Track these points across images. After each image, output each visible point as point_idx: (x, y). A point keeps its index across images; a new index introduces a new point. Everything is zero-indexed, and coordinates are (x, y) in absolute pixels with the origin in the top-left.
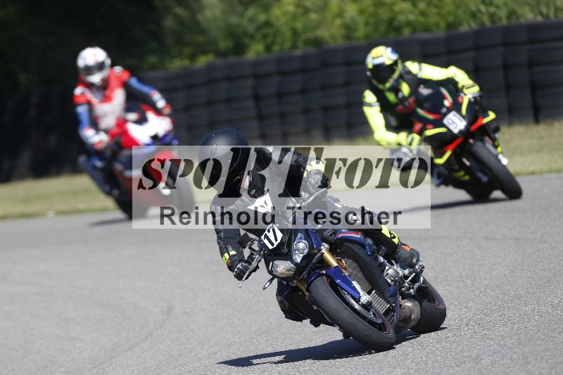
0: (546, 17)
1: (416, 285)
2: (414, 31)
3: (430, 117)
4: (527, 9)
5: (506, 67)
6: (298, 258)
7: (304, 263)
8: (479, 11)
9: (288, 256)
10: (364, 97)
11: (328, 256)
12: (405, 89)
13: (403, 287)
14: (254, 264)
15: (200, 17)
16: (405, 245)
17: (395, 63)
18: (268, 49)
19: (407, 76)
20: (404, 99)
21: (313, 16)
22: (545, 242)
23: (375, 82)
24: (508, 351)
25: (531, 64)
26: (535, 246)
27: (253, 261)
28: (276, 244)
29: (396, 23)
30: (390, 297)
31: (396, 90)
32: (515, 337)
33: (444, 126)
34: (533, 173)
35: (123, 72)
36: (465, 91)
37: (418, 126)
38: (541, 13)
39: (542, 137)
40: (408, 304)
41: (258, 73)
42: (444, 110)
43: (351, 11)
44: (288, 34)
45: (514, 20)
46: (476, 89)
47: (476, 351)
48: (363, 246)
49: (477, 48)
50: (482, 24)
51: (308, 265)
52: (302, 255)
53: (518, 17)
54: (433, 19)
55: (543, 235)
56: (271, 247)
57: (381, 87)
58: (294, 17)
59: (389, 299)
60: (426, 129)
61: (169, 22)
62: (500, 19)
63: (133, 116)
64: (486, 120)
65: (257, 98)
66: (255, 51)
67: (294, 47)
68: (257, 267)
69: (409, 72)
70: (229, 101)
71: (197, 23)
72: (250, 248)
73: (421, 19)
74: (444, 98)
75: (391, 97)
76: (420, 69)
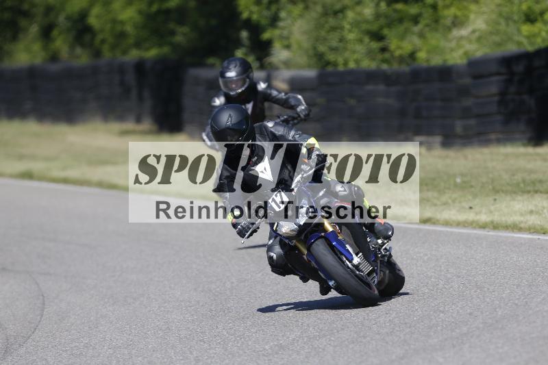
13: (380, 254)
51: (308, 227)
59: (372, 263)
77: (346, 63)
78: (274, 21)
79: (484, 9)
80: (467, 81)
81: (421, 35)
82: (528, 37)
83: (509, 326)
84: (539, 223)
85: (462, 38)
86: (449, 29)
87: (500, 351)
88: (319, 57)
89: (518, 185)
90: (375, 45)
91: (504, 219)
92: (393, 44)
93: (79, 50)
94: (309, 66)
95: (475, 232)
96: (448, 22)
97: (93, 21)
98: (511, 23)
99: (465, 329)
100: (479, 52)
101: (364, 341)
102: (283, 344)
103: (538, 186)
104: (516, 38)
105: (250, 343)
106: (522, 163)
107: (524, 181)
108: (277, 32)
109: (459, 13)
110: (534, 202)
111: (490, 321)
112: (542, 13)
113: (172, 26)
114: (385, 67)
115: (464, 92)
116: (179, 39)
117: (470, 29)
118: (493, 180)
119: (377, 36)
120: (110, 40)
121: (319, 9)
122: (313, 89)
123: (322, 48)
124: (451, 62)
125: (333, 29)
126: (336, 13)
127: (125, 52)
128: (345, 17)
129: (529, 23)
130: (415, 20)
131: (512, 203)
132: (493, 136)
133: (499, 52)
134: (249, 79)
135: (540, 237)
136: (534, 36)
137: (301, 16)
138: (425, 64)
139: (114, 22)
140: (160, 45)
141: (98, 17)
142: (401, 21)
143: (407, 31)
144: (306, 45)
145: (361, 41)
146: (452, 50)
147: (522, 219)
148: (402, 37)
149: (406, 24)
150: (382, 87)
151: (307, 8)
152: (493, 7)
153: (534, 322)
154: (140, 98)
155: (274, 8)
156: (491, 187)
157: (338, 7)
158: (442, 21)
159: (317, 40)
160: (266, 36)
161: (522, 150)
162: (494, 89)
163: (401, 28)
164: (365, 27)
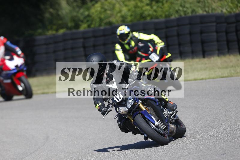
0: (208, 12)
1: (175, 118)
2: (152, 18)
3: (144, 55)
4: (199, 9)
5: (191, 34)
6: (129, 106)
7: (132, 108)
8: (179, 10)
9: (125, 106)
10: (116, 47)
11: (141, 106)
12: (133, 44)
13: (170, 119)
14: (110, 109)
15: (60, 13)
16: (170, 101)
17: (129, 33)
18: (89, 26)
19: (134, 38)
20: (132, 48)
21: (109, 12)
22: (208, 109)
23: (120, 41)
24: (192, 155)
25: (201, 32)
26: (203, 110)
27: (109, 107)
28: (120, 100)
29: (144, 15)
30: (166, 123)
31: (129, 44)
32: (195, 149)
33: (150, 59)
34: (202, 79)
35: (4, 39)
36: (158, 45)
37: (138, 59)
38: (206, 11)
39: (206, 64)
40: (172, 126)
41: (85, 36)
42: (150, 52)
43: (125, 10)
44: (98, 20)
45: (194, 14)
46: (163, 44)
47: (178, 155)
48: (155, 102)
49: (178, 26)
50: (181, 15)
51: (133, 109)
52: (131, 105)
53: (196, 12)
54: (159, 13)
55: (206, 105)
56: (118, 102)
57: (123, 42)
58: (101, 13)
59: (166, 124)
60: (142, 60)
61: (47, 15)
62: (188, 13)
63: (7, 57)
64: (167, 57)
65: (84, 47)
66: (83, 27)
67: (100, 25)
68: (111, 110)
69: (134, 37)
70: (72, 48)
71: (58, 15)
72: (108, 102)
73: (155, 13)
74: (150, 47)
75: (127, 47)
76: (139, 35)
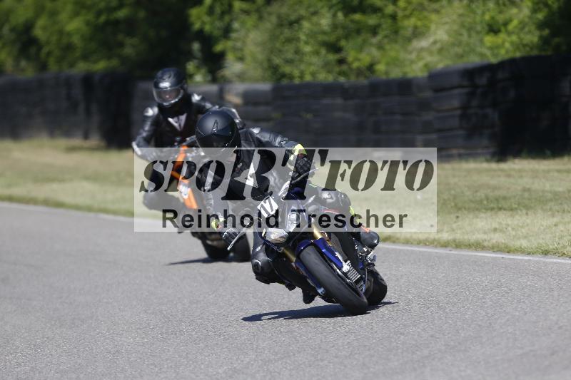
59: (360, 270)
77: (301, 77)
78: (227, 32)
79: (446, 20)
80: (428, 94)
81: (380, 47)
82: (491, 48)
83: (473, 348)
84: (503, 241)
85: (422, 49)
86: (409, 40)
87: (463, 374)
88: (274, 69)
89: (481, 201)
90: (332, 57)
91: (466, 237)
92: (351, 55)
93: (23, 63)
94: (263, 80)
95: (436, 251)
96: (408, 33)
97: (38, 32)
98: (473, 34)
99: (426, 352)
100: (440, 64)
101: (321, 364)
102: (238, 368)
103: (502, 204)
104: (479, 49)
105: (202, 367)
106: (485, 179)
107: (487, 199)
108: (229, 44)
109: (419, 23)
110: (497, 220)
111: (452, 343)
112: (506, 24)
113: (120, 37)
114: (342, 79)
115: (425, 106)
116: (128, 51)
117: (431, 40)
118: (455, 197)
119: (334, 48)
120: (57, 53)
121: (274, 19)
122: (267, 104)
123: (277, 61)
124: (411, 75)
125: (289, 40)
126: (291, 24)
127: (72, 65)
128: (300, 28)
129: (492, 34)
130: (374, 31)
131: (474, 221)
132: (455, 152)
133: (461, 64)
134: (184, 90)
135: (504, 256)
136: (498, 47)
137: (256, 27)
138: (384, 77)
139: (61, 33)
140: (109, 58)
141: (44, 28)
142: (358, 32)
143: (364, 42)
144: (260, 57)
145: (317, 53)
146: (412, 62)
147: (485, 237)
148: (360, 49)
149: (364, 36)
150: (339, 101)
151: (261, 18)
152: (455, 17)
153: (498, 344)
154: (88, 112)
155: (227, 18)
156: (453, 204)
157: (293, 18)
158: (402, 32)
159: (272, 52)
160: (219, 48)
161: (485, 165)
162: (456, 103)
163: (359, 40)
164: (321, 38)
